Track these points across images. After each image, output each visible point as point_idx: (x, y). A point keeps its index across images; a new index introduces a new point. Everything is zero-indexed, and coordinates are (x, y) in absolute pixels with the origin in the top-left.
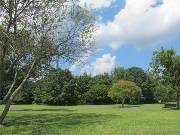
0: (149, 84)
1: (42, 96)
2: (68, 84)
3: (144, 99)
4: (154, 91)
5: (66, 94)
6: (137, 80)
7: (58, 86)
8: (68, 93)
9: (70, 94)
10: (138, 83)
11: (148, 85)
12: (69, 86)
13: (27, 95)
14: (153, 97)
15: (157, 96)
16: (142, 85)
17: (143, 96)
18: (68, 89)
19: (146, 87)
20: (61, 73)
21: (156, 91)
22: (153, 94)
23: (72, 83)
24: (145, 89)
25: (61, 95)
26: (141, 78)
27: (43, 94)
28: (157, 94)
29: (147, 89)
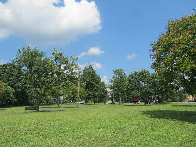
0: (24, 85)
3: (16, 100)
4: (30, 93)
6: (10, 79)
10: (12, 82)
11: (22, 86)
14: (27, 99)
15: (32, 98)
16: (16, 85)
17: (14, 97)
19: (20, 88)
21: (32, 93)
22: (28, 96)
24: (18, 90)
26: (16, 77)
28: (32, 96)
29: (21, 90)
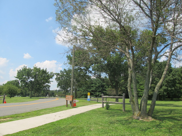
1: (140, 90)
2: (169, 77)
5: (168, 88)
7: (157, 79)
8: (170, 87)
9: (172, 88)
12: (171, 79)
13: (124, 90)
18: (169, 82)
20: (159, 65)
23: (173, 75)
25: (162, 89)
27: (142, 88)
